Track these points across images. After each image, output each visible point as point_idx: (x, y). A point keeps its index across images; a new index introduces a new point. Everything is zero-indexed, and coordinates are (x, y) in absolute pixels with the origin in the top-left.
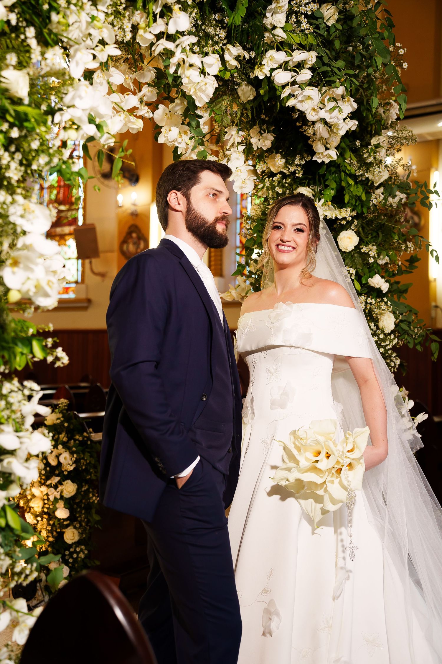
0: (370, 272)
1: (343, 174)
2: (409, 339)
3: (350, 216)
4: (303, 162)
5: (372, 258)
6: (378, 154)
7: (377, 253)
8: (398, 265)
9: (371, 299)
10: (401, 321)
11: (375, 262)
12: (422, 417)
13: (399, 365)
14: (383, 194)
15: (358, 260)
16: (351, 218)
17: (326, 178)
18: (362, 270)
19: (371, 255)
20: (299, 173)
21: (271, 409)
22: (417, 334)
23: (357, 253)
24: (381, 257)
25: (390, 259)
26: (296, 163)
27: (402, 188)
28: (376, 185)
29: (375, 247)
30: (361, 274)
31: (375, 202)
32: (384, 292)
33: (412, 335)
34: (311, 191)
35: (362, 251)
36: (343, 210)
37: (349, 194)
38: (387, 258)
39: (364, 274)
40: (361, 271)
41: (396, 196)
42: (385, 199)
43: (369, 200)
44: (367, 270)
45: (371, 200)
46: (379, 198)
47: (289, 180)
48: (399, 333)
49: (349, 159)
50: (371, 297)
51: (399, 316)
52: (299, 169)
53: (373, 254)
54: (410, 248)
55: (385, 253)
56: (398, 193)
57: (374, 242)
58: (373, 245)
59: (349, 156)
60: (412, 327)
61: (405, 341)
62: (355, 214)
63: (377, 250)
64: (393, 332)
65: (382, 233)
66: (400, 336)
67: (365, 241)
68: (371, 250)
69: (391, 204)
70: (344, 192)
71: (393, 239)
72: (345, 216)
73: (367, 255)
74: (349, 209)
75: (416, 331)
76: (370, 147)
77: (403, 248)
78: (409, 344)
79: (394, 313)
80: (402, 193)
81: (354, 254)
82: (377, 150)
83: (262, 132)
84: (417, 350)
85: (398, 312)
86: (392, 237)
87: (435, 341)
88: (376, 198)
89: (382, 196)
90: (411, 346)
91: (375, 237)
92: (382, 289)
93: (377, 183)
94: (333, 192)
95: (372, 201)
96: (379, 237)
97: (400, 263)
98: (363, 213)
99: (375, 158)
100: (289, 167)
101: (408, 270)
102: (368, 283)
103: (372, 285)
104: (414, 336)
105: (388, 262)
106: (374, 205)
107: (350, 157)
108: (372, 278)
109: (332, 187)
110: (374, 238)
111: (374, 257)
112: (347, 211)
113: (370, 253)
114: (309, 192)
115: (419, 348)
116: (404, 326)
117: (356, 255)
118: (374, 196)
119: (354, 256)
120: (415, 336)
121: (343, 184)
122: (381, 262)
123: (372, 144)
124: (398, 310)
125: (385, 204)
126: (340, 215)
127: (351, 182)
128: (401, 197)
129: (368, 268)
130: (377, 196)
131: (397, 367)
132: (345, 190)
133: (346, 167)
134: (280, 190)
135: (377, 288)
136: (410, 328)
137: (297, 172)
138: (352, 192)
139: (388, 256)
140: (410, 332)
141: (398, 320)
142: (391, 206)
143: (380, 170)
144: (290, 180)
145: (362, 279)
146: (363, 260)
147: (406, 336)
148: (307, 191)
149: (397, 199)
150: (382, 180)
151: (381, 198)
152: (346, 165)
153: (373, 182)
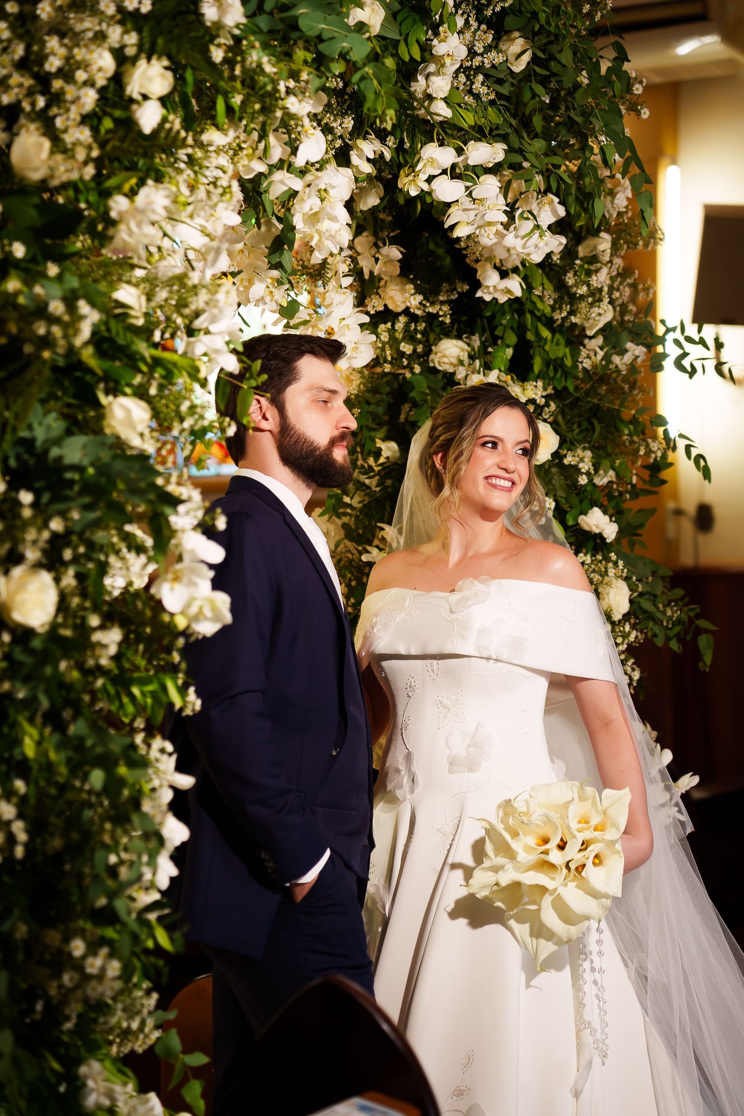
0: (581, 501)
1: (528, 316)
2: (656, 629)
3: (543, 397)
4: (454, 297)
5: (584, 476)
6: (594, 278)
7: (593, 465)
8: (631, 484)
9: (585, 555)
10: (641, 595)
11: (591, 481)
12: (689, 781)
13: (638, 680)
14: (601, 348)
15: (558, 480)
16: (544, 400)
17: (494, 323)
18: (566, 499)
19: (583, 470)
20: (445, 315)
21: (450, 772)
22: (671, 618)
23: (556, 465)
24: (601, 472)
25: (617, 475)
26: (441, 298)
27: (637, 334)
28: (590, 333)
29: (588, 454)
30: (566, 507)
31: (587, 364)
32: (608, 541)
33: (662, 621)
34: (466, 347)
35: (566, 462)
36: (530, 385)
37: (540, 355)
38: (612, 473)
39: (571, 507)
40: (564, 501)
41: (626, 351)
42: (607, 358)
43: (575, 362)
44: (575, 500)
45: (580, 360)
46: (593, 357)
47: (422, 326)
48: (636, 617)
49: (541, 288)
50: (584, 551)
51: (637, 586)
52: (446, 308)
53: (587, 468)
54: (654, 452)
55: (606, 463)
56: (629, 345)
57: (585, 441)
58: (584, 449)
59: (540, 283)
60: (661, 606)
61: (649, 634)
62: (550, 391)
63: (593, 457)
64: (626, 617)
65: (600, 422)
66: (639, 623)
67: (568, 440)
68: (582, 460)
69: (617, 367)
70: (531, 352)
71: (622, 434)
72: (534, 396)
73: (576, 470)
74: (540, 384)
75: (669, 613)
76: (578, 262)
77: (642, 452)
78: (655, 639)
79: (627, 579)
80: (637, 345)
81: (549, 468)
82: (593, 268)
83: (381, 244)
84: (671, 649)
85: (634, 579)
86: (618, 430)
87: (706, 631)
88: (588, 357)
89: (601, 354)
90: (660, 642)
91: (587, 430)
92: (605, 536)
93: (591, 328)
94: (509, 352)
95: (582, 362)
96: (594, 430)
97: (635, 480)
98: (565, 389)
99: (589, 285)
100: (428, 305)
101: (647, 487)
102: (578, 524)
103: (587, 528)
104: (665, 624)
105: (614, 480)
106: (584, 369)
107: (543, 284)
108: (585, 514)
109: (508, 342)
110: (585, 433)
111: (588, 474)
112: (536, 386)
113: (581, 465)
114: (462, 350)
115: (674, 645)
116: (647, 605)
117: (554, 470)
118: (584, 353)
119: (551, 473)
120: (668, 623)
121: (530, 336)
122: (601, 481)
123: (581, 254)
124: (634, 573)
125: (606, 367)
126: (524, 394)
127: (546, 333)
128: (637, 353)
129: (577, 494)
130: (592, 354)
131: (635, 684)
132: (531, 347)
133: (534, 303)
134: (406, 348)
135: (595, 534)
136: (658, 608)
137: (441, 313)
138: (547, 353)
139: (613, 468)
140: (659, 616)
141: (636, 594)
142: (617, 370)
143: (601, 311)
144: (424, 325)
145: (568, 516)
146: (566, 478)
147: (651, 625)
148: (457, 346)
149: (628, 358)
150: (600, 325)
151: (599, 357)
152: (535, 299)
153: (584, 329)
